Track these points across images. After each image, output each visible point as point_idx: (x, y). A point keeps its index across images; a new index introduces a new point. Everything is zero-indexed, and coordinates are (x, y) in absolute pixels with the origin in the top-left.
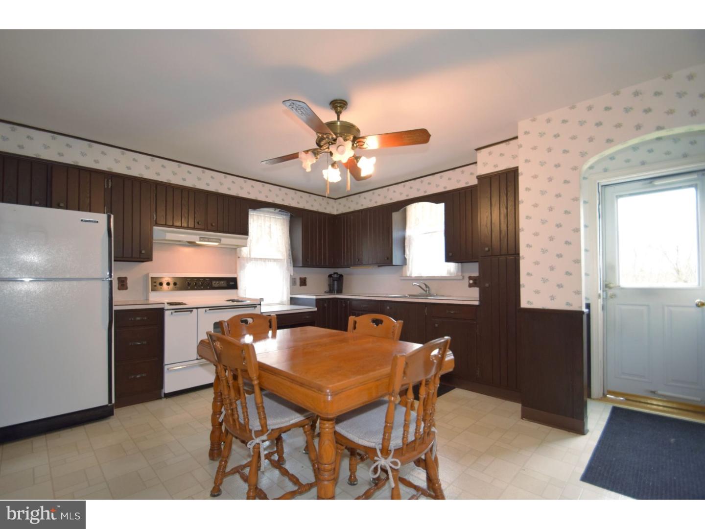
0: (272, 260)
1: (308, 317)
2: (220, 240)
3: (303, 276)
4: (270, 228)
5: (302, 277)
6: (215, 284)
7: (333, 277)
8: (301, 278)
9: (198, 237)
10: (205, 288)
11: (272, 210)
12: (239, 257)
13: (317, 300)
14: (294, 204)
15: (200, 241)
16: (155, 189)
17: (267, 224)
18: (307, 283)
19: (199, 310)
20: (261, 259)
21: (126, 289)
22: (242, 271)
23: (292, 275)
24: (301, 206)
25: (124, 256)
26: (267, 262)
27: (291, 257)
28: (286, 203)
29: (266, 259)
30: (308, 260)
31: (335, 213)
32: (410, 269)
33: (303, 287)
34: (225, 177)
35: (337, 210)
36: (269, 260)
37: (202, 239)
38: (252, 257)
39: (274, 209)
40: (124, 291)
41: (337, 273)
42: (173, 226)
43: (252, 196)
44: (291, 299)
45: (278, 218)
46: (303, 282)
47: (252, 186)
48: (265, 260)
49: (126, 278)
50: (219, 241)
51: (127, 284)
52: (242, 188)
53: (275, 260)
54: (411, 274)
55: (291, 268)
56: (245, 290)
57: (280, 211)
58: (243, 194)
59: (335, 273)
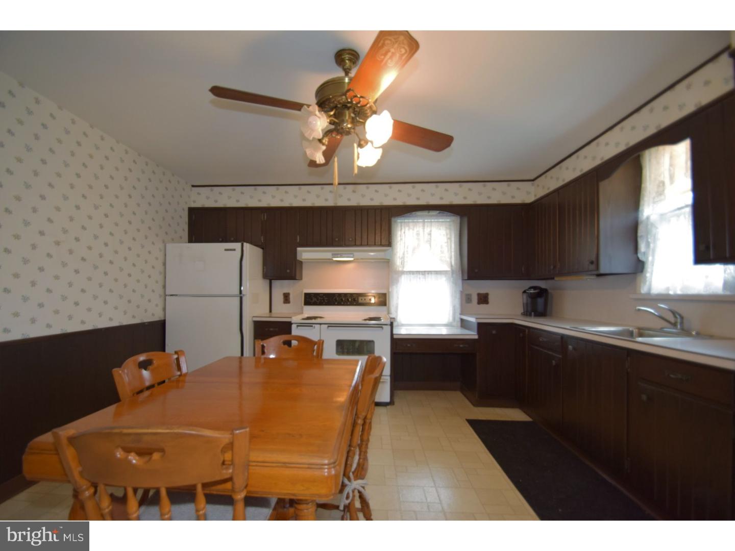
0: (433, 273)
1: (461, 346)
2: (353, 255)
3: (483, 291)
4: (430, 234)
5: (481, 293)
7: (530, 293)
8: (479, 295)
9: (331, 254)
11: (425, 213)
14: (458, 200)
18: (491, 300)
19: (322, 325)
20: (418, 272)
22: (394, 287)
24: (469, 201)
26: (427, 275)
28: (445, 202)
29: (425, 271)
30: (476, 271)
31: (532, 200)
32: (648, 279)
33: (482, 306)
34: (368, 188)
36: (430, 272)
37: (334, 256)
38: (407, 270)
39: (427, 211)
40: (288, 304)
41: (537, 288)
42: (313, 246)
43: (399, 202)
44: (461, 320)
45: (443, 222)
46: (482, 299)
48: (424, 273)
49: (289, 294)
51: (289, 298)
52: (386, 195)
53: (437, 273)
54: (650, 289)
57: (439, 213)
58: (388, 202)
59: (531, 288)
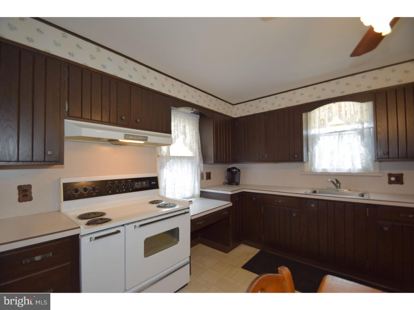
2: (147, 137)
4: (184, 127)
5: (208, 172)
6: (137, 185)
7: (232, 171)
9: (122, 134)
10: (128, 191)
12: (159, 156)
13: (232, 196)
14: (205, 106)
15: (125, 139)
16: (67, 70)
17: (182, 124)
18: (211, 177)
19: (128, 227)
21: (31, 199)
22: (162, 171)
23: (202, 170)
24: (211, 108)
25: (34, 160)
27: (201, 155)
28: (200, 105)
30: (218, 158)
31: (234, 116)
33: (209, 180)
35: (235, 114)
37: (127, 137)
38: (171, 155)
40: (28, 203)
41: (235, 168)
42: (91, 120)
43: (172, 95)
44: (201, 192)
46: (209, 176)
47: (173, 85)
49: (30, 186)
50: (145, 139)
51: (31, 193)
52: (163, 85)
55: (202, 165)
56: (165, 188)
58: (165, 91)
59: (233, 168)
